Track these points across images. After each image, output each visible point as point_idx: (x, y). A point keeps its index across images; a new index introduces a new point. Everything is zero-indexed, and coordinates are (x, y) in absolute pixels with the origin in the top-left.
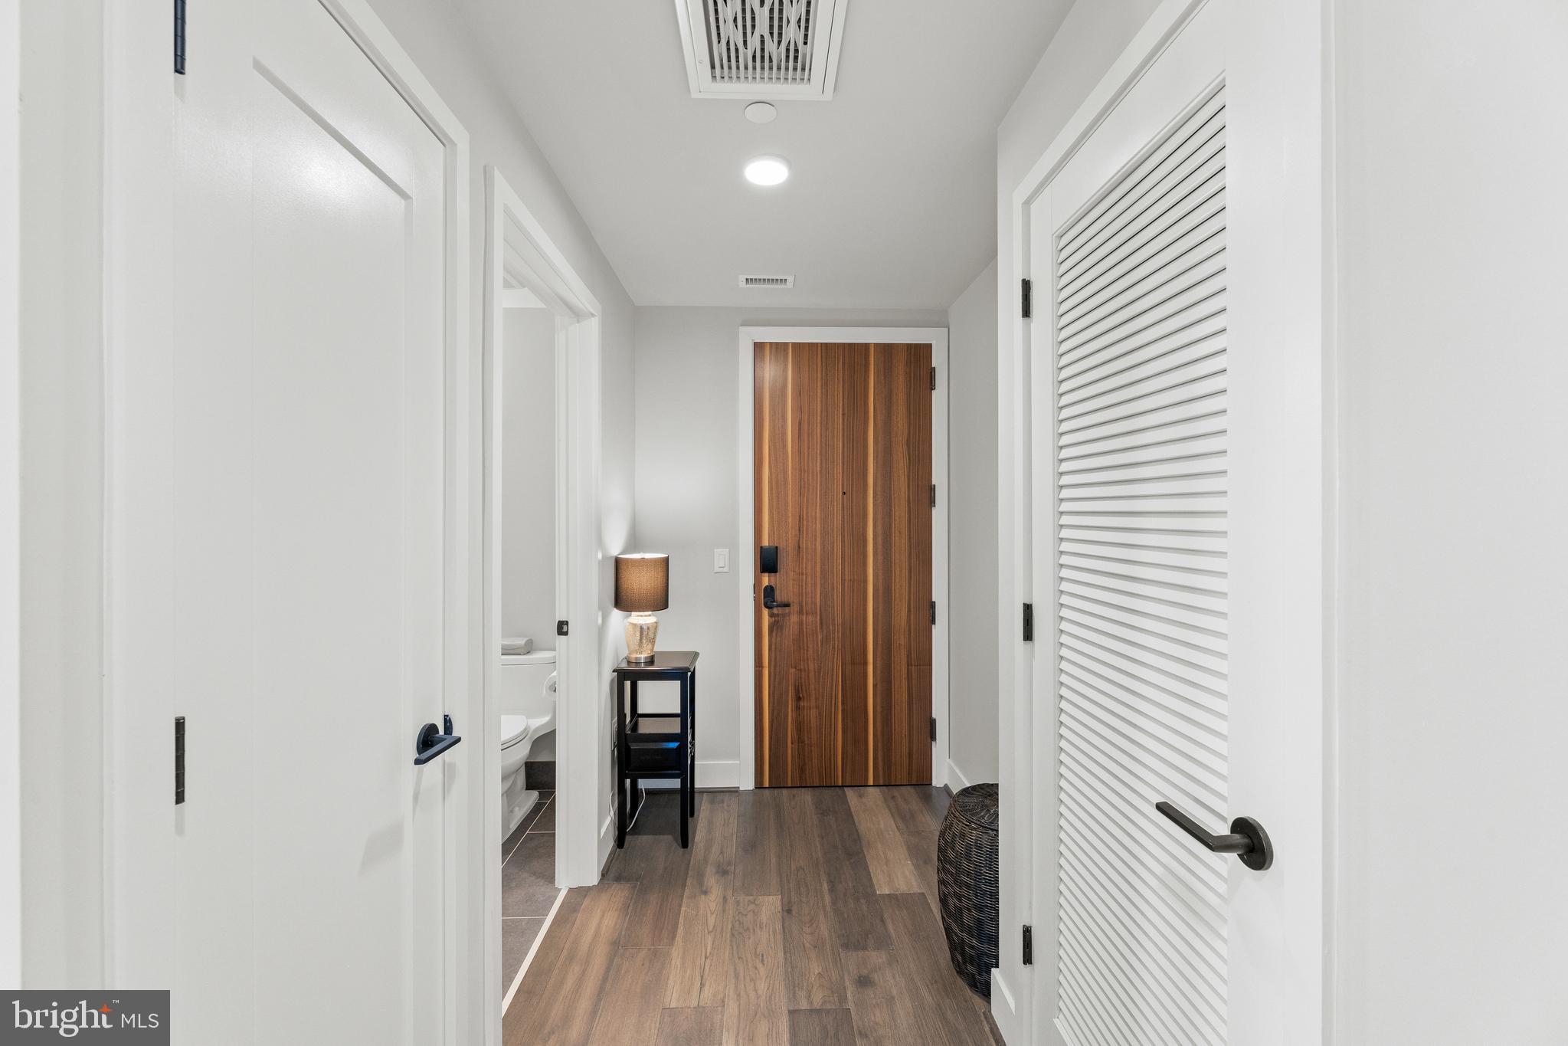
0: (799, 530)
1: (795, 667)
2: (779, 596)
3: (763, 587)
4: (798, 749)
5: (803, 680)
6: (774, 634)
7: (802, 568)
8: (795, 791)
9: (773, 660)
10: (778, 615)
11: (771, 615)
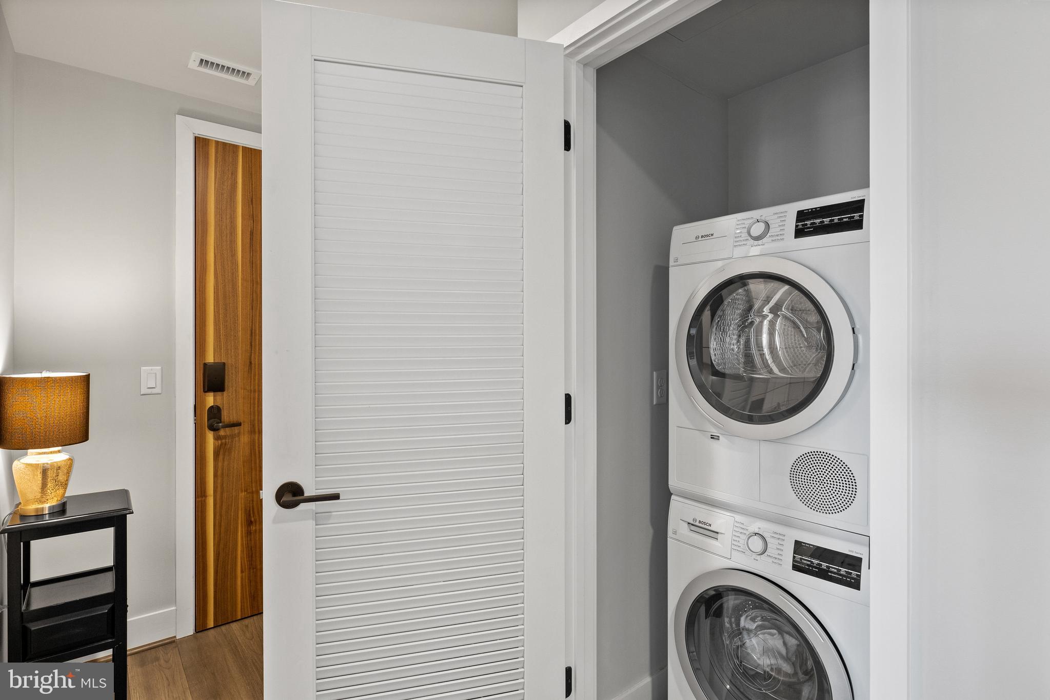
0: (251, 345)
1: (246, 491)
2: (226, 417)
3: (207, 408)
4: (249, 577)
5: (255, 503)
6: (221, 457)
7: (254, 384)
8: (246, 621)
9: (219, 486)
10: (225, 437)
11: (217, 438)
